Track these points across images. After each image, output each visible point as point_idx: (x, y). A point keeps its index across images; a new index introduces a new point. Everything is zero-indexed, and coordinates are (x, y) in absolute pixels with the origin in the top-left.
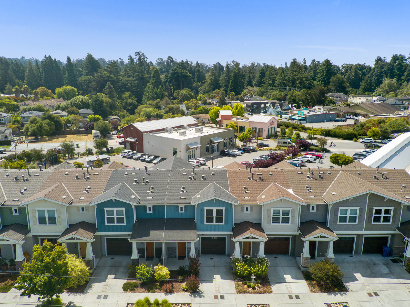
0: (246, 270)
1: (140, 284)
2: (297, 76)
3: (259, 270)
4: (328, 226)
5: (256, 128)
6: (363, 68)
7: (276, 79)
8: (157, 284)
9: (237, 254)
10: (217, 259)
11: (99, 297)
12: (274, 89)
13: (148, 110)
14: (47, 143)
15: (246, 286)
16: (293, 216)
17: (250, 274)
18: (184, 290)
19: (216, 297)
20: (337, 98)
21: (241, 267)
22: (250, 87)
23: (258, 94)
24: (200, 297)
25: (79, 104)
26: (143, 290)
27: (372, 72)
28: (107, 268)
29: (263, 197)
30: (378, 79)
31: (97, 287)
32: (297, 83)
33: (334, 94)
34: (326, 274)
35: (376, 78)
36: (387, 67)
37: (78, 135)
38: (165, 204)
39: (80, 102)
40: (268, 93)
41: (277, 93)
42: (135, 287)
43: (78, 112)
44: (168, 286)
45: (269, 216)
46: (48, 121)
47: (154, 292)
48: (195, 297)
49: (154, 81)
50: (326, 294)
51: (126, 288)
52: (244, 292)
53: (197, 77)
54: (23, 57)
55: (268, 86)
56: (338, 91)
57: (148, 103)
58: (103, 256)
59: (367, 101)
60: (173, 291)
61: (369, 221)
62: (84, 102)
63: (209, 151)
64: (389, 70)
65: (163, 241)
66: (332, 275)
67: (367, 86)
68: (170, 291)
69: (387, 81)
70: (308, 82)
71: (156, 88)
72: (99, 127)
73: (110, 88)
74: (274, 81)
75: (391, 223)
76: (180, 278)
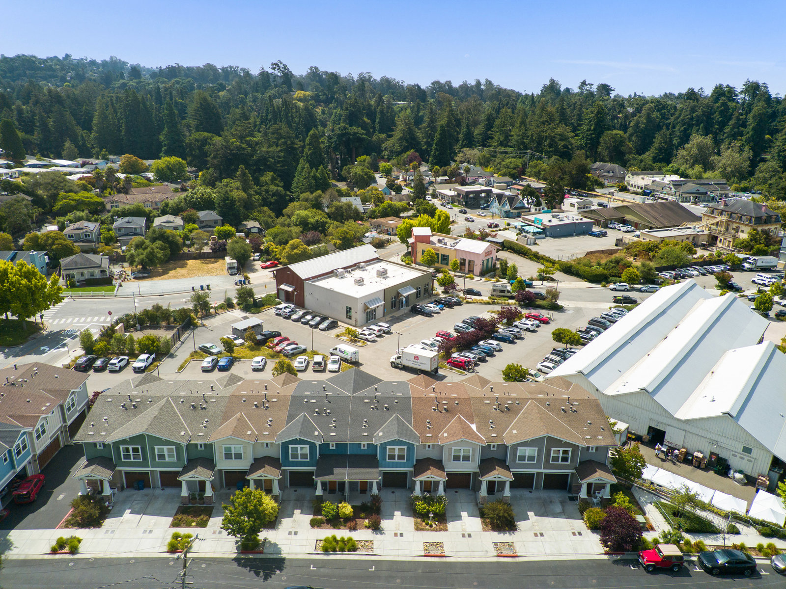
0: (424, 508)
1: (326, 520)
2: (546, 132)
3: (436, 509)
4: (507, 464)
5: (465, 260)
6: (662, 107)
7: (512, 133)
8: (342, 520)
9: (417, 492)
10: (399, 493)
11: (290, 533)
12: (506, 153)
13: (303, 213)
14: (162, 279)
15: (424, 524)
16: (473, 455)
17: (428, 512)
18: (366, 527)
19: (396, 535)
20: (609, 172)
21: (420, 505)
22: (468, 149)
23: (479, 161)
24: (382, 534)
25: (199, 202)
26: (329, 526)
27: (677, 113)
28: (292, 502)
29: (446, 435)
30: (685, 130)
31: (286, 522)
32: (544, 146)
33: (604, 166)
34: (497, 515)
35: (682, 129)
36: (702, 109)
37: (202, 261)
38: (348, 442)
39: (199, 198)
40: (498, 160)
41: (511, 163)
42: (321, 523)
43: (198, 219)
44: (352, 524)
45: (450, 455)
46: (160, 242)
47: (339, 529)
48: (377, 534)
49: (311, 151)
50: (496, 533)
51: (314, 524)
52: (422, 530)
53: (379, 123)
54: (67, 56)
55: (498, 146)
56: (611, 160)
57: (303, 196)
58: (286, 487)
59: (654, 183)
60: (356, 527)
61: (547, 460)
62: (205, 199)
63: (395, 307)
64: (704, 115)
65: (346, 480)
66: (503, 516)
67: (664, 144)
68: (354, 529)
69: (697, 139)
70: (563, 143)
71: (314, 170)
72: (235, 254)
73: (244, 174)
74: (507, 136)
75: (569, 463)
76: (362, 515)
